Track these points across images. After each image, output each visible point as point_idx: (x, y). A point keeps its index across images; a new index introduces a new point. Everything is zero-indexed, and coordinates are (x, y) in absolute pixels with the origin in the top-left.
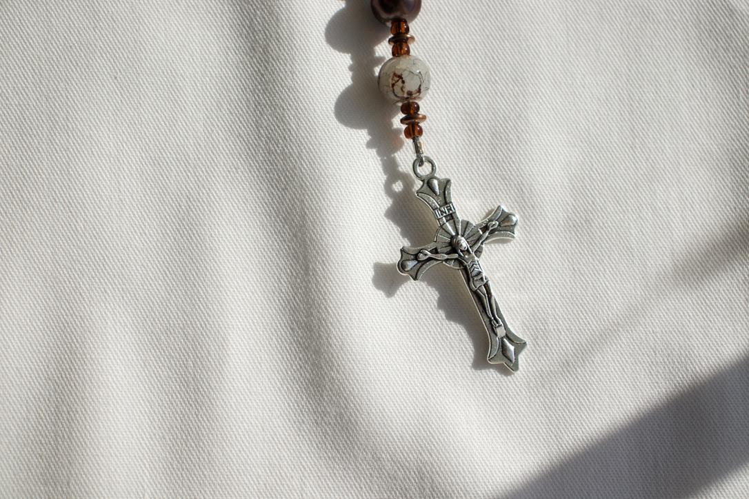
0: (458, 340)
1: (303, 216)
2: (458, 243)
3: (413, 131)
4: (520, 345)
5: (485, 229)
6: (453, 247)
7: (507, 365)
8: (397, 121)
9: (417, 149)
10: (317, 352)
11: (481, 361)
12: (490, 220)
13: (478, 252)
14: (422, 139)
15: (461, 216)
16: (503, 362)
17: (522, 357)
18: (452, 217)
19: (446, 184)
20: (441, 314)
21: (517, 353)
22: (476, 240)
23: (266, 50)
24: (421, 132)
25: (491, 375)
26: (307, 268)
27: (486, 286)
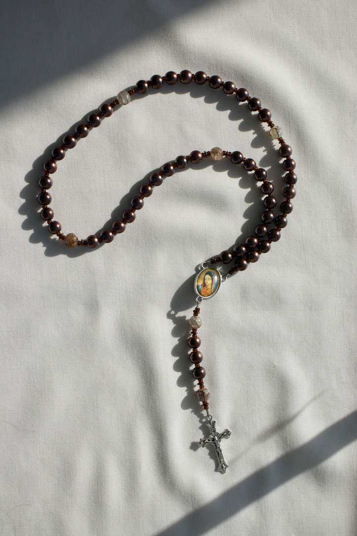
2: (215, 439)
3: (206, 406)
4: (227, 466)
5: (222, 435)
6: (214, 440)
7: (223, 472)
8: (201, 403)
9: (208, 413)
10: (165, 465)
11: (216, 470)
12: (224, 433)
13: (220, 441)
14: (209, 410)
15: (217, 431)
16: (222, 470)
17: (227, 469)
18: (214, 431)
19: (214, 422)
21: (225, 468)
22: (220, 438)
24: (208, 408)
25: (218, 473)
27: (221, 451)
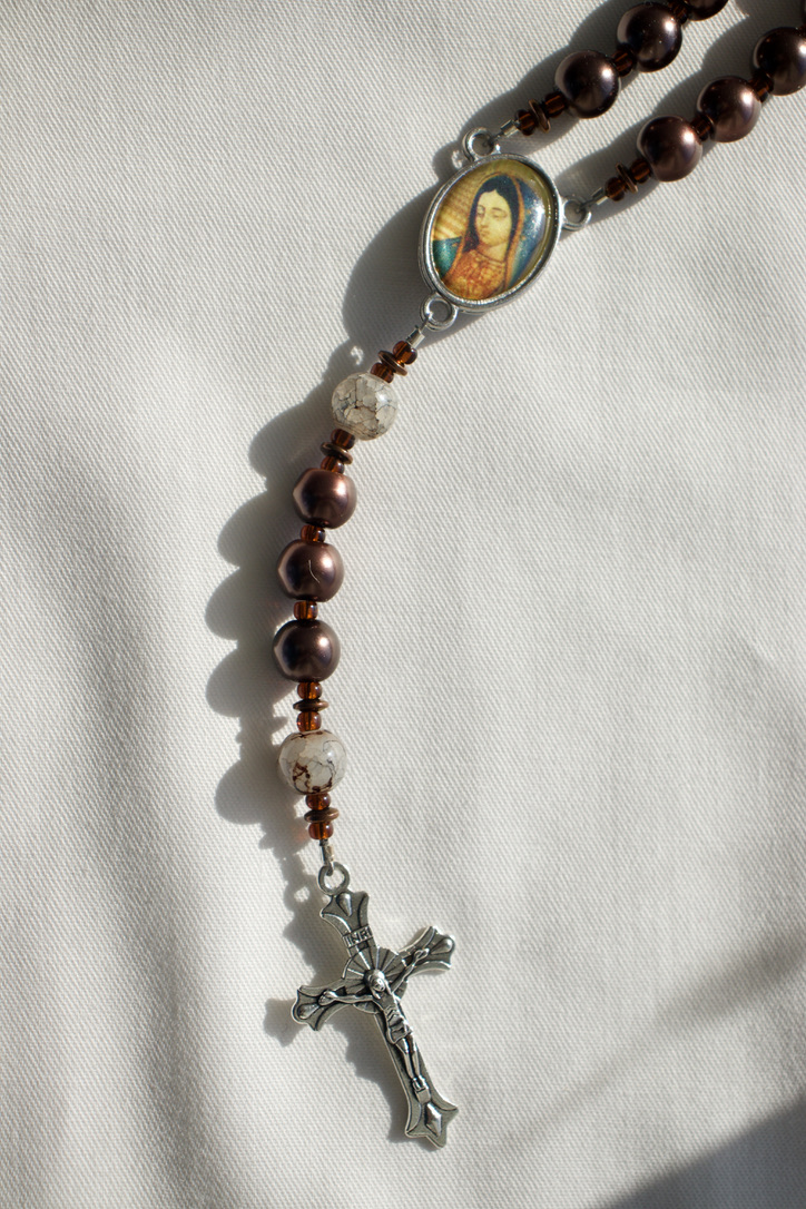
0: (371, 1101)
1: (172, 940)
2: (374, 983)
3: (320, 820)
4: (449, 1112)
5: (410, 959)
6: (367, 986)
7: (432, 1141)
8: (302, 808)
9: (326, 855)
11: (398, 1131)
12: (419, 947)
13: (400, 992)
14: (331, 841)
15: (382, 940)
16: (427, 1134)
17: (451, 1128)
18: (367, 945)
19: (361, 900)
20: (351, 1068)
21: (444, 1123)
22: (398, 978)
23: (127, 710)
24: (330, 833)
25: (411, 1149)
26: (174, 1010)
27: (409, 1039)
